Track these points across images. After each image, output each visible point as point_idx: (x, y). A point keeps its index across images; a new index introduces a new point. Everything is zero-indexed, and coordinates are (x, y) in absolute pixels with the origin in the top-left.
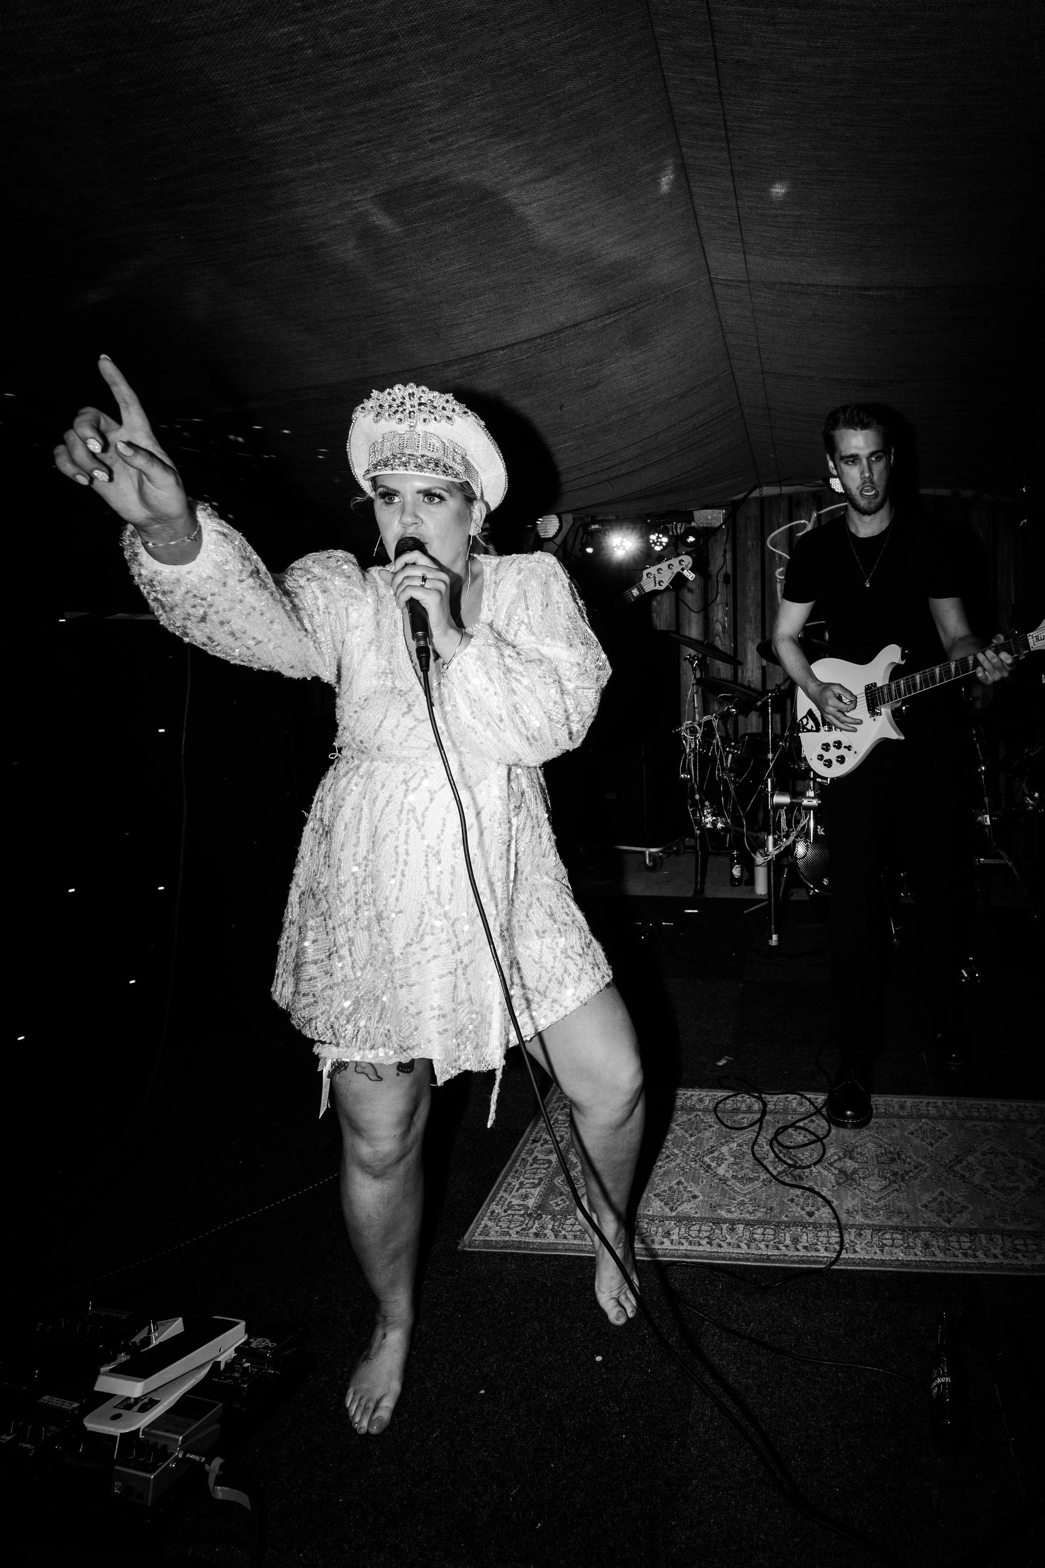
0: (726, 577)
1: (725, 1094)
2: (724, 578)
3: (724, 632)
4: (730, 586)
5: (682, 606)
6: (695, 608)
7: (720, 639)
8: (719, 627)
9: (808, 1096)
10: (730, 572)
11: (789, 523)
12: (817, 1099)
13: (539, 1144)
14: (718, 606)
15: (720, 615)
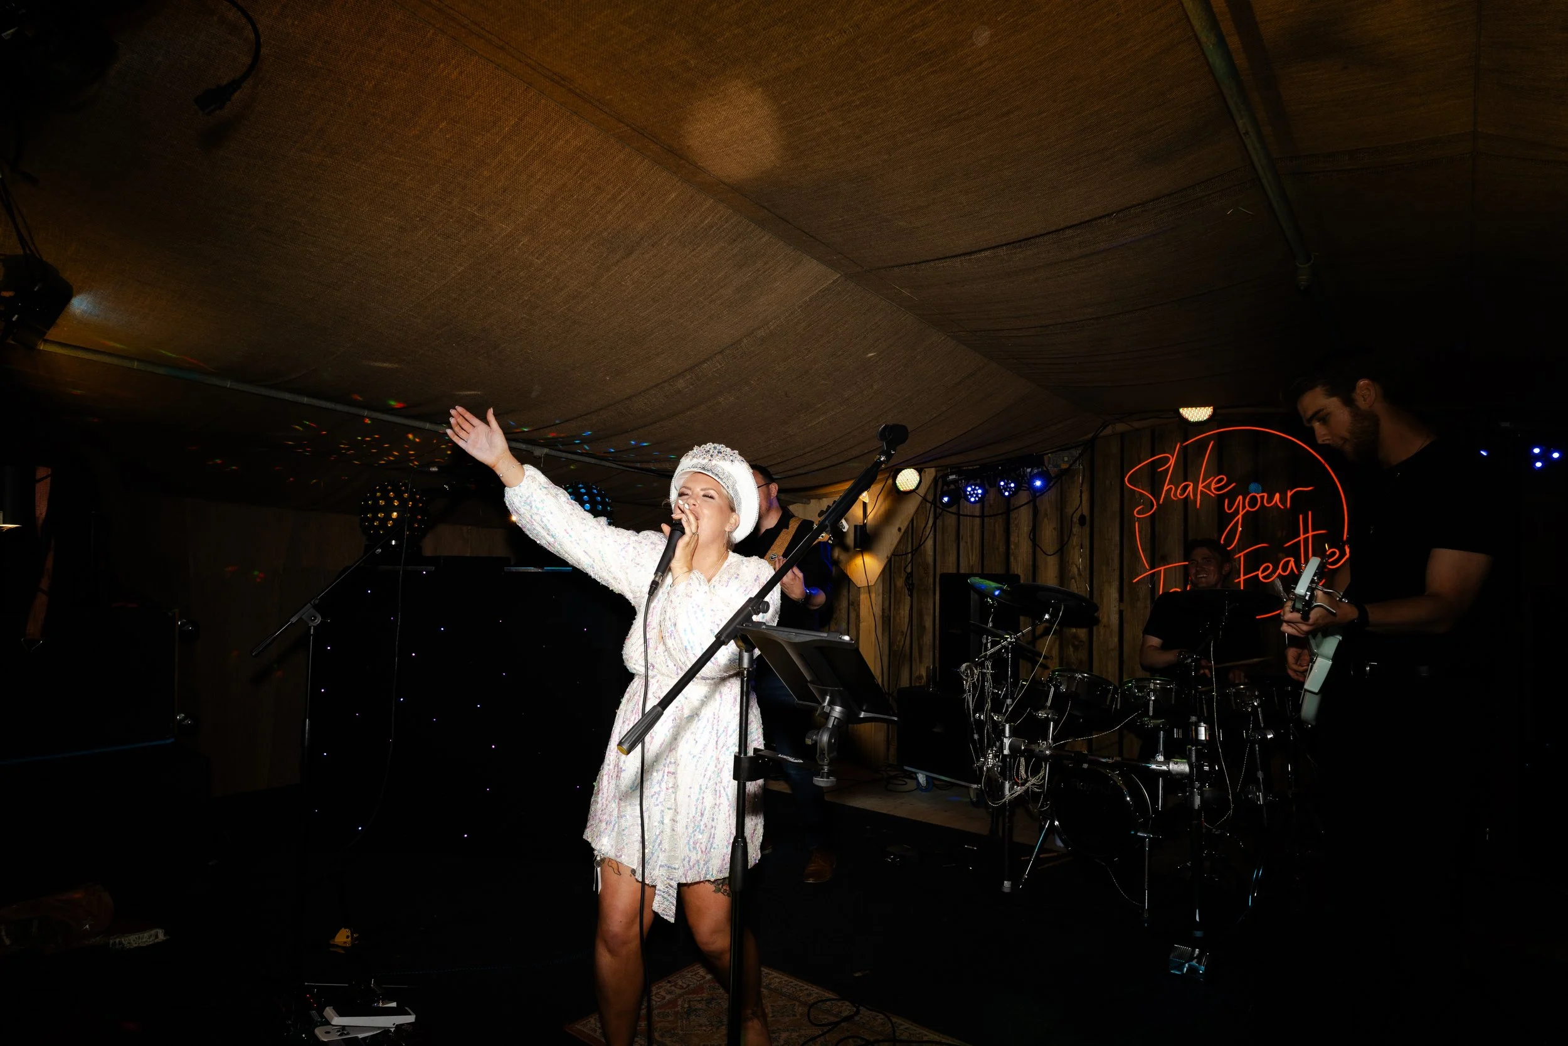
0: (1082, 519)
1: (831, 996)
2: (1079, 520)
3: (1080, 574)
4: (1087, 529)
5: (1038, 549)
6: (1051, 551)
7: (1076, 582)
8: (1075, 570)
9: (894, 1020)
10: (1086, 512)
11: (1152, 457)
12: (901, 1025)
13: (669, 985)
14: (1074, 548)
15: (1078, 560)
